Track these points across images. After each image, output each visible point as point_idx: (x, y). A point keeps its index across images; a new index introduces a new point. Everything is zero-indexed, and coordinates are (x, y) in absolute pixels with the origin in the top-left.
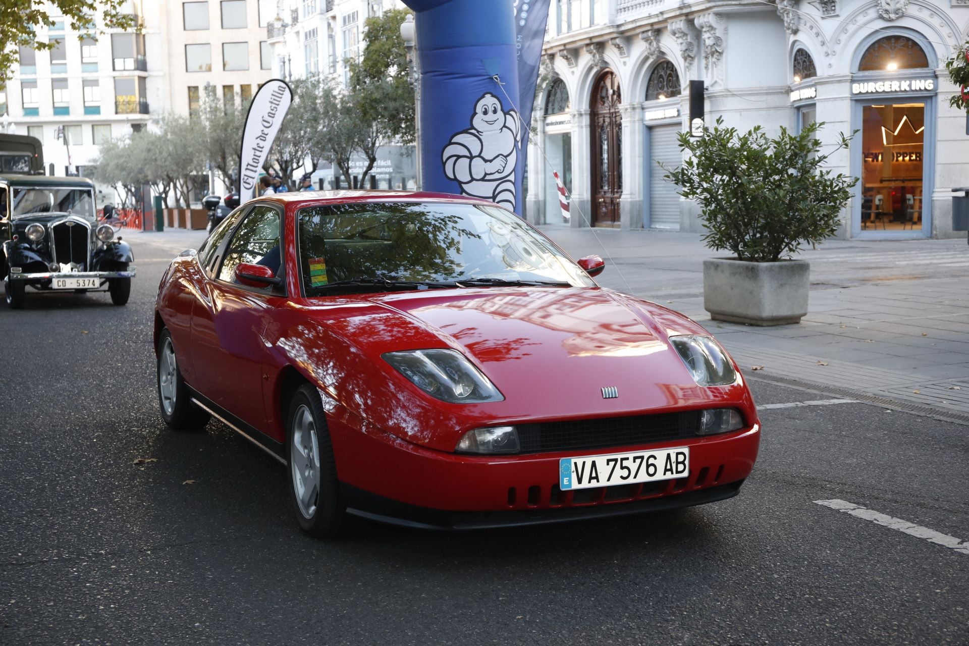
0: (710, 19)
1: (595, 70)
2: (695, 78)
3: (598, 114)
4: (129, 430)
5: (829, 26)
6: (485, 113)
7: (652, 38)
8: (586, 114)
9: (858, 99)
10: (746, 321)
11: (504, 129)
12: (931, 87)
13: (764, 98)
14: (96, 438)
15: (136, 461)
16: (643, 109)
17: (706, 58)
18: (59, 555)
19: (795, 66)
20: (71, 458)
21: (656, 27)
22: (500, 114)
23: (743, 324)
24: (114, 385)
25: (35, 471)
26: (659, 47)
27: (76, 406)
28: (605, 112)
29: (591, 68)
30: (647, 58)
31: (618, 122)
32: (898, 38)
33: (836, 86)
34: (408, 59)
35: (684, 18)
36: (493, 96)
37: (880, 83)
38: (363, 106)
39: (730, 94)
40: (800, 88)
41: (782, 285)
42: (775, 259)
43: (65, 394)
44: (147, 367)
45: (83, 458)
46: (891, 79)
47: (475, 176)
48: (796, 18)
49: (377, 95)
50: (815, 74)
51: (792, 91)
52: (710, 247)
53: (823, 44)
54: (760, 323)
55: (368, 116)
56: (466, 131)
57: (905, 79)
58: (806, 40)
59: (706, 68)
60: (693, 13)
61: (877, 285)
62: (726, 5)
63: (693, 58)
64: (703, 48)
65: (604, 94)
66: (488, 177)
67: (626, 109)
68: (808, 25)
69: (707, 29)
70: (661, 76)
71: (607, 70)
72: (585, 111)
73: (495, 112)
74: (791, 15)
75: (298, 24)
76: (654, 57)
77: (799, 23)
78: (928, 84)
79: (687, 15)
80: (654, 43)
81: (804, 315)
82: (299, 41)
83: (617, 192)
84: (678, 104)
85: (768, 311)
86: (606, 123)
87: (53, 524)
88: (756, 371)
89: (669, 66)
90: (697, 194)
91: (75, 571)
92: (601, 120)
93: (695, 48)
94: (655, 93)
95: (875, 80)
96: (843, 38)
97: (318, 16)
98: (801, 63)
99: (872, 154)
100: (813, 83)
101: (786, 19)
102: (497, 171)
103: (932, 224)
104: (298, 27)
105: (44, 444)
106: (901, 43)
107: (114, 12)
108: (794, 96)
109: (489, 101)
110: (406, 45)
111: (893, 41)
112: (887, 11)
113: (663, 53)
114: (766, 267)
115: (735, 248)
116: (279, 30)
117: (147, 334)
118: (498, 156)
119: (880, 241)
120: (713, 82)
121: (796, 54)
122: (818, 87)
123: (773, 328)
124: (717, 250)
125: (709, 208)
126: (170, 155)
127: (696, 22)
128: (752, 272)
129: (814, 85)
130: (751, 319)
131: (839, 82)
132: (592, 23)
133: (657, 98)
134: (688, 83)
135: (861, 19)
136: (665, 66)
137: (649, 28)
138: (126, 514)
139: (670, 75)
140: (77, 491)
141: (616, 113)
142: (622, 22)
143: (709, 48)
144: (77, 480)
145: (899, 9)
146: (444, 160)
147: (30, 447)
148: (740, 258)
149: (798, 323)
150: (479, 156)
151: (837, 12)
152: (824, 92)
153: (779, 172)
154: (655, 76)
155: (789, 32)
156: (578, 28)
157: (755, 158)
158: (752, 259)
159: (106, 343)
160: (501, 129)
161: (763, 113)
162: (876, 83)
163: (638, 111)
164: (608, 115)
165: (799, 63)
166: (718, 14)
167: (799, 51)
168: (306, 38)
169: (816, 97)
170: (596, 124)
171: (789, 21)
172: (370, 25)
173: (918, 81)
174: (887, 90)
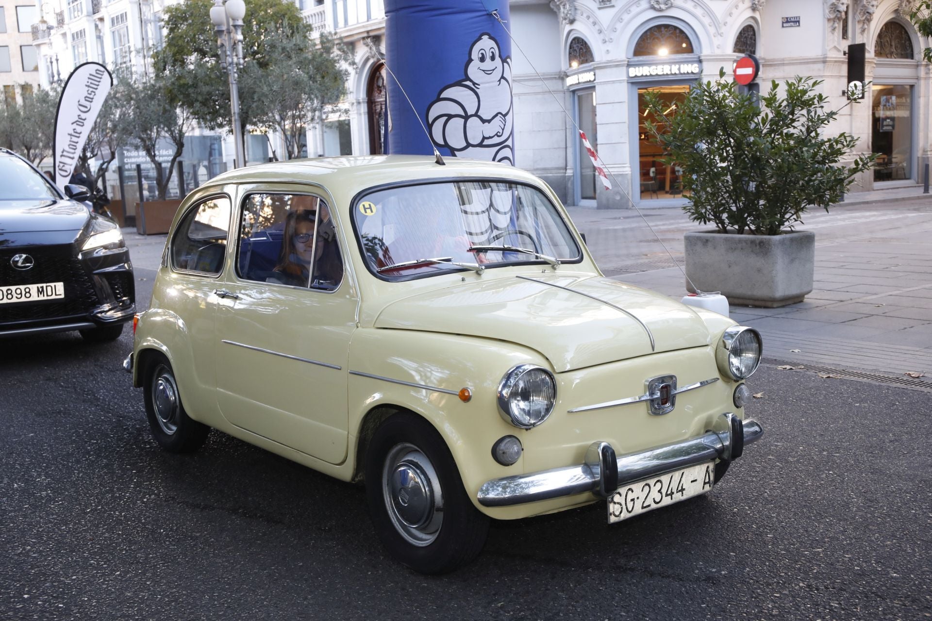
1: (371, 61)
3: (375, 102)
5: (606, 16)
6: (482, 59)
8: (363, 102)
9: (634, 82)
11: (502, 80)
12: (696, 70)
13: (540, 83)
19: (570, 53)
22: (498, 59)
28: (382, 100)
29: (367, 60)
32: (667, 26)
33: (615, 69)
34: (219, 42)
36: (491, 38)
37: (654, 67)
38: (171, 91)
40: (577, 73)
46: (663, 63)
47: (471, 141)
48: (573, 9)
50: (593, 61)
51: (568, 76)
53: (600, 32)
54: (769, 304)
56: (459, 84)
57: (675, 63)
58: (583, 29)
65: (380, 84)
66: (486, 142)
68: (585, 15)
71: (383, 61)
72: (363, 99)
73: (493, 58)
74: (568, 6)
75: (64, 26)
77: (575, 14)
78: (694, 68)
81: (809, 292)
82: (66, 42)
85: (781, 291)
92: (378, 107)
95: (649, 64)
96: (619, 26)
97: (85, 19)
98: (577, 50)
100: (592, 67)
101: (562, 9)
102: (496, 135)
104: (65, 28)
106: (670, 31)
108: (571, 81)
109: (486, 44)
110: (216, 29)
111: (663, 29)
112: (658, 2)
115: (718, 219)
116: (44, 31)
118: (496, 115)
119: (659, 209)
121: (572, 43)
122: (597, 72)
124: (705, 223)
128: (760, 246)
129: (593, 70)
130: (756, 300)
131: (617, 66)
132: (369, 18)
135: (635, 10)
146: (430, 121)
149: (801, 302)
150: (476, 115)
151: (613, 3)
152: (602, 76)
155: (567, 21)
156: (356, 22)
160: (499, 81)
161: (540, 96)
162: (649, 67)
165: (575, 50)
167: (574, 39)
168: (74, 39)
169: (595, 80)
170: (374, 111)
171: (566, 12)
172: (171, 12)
173: (686, 65)
174: (659, 73)
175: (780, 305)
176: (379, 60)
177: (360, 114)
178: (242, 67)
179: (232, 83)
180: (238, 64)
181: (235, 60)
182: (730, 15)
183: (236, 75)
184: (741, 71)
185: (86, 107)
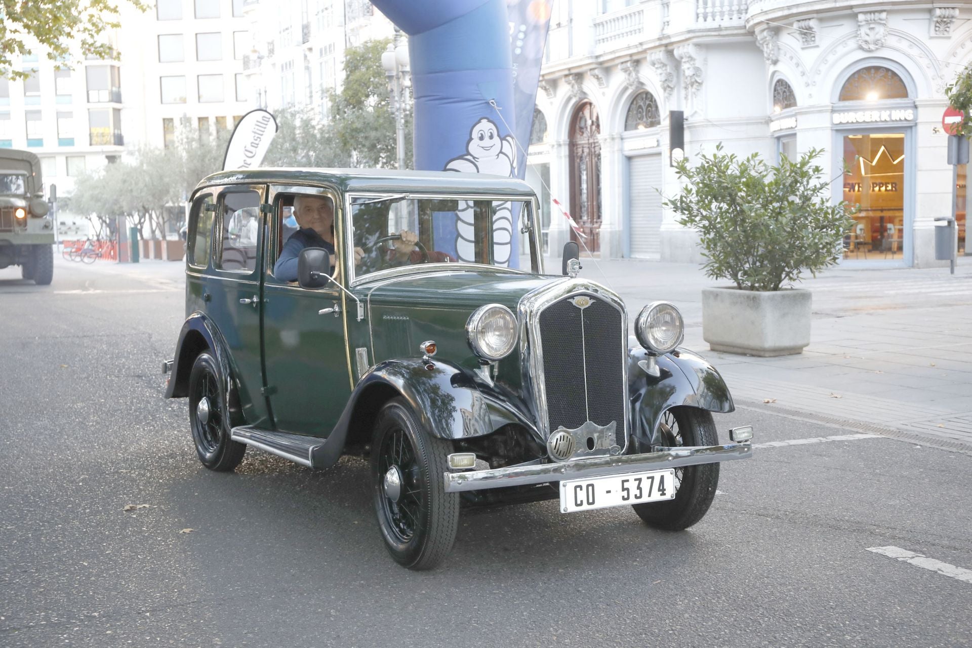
0: (688, 49)
1: (573, 101)
2: (675, 109)
3: (577, 145)
4: (117, 472)
5: (809, 57)
6: (482, 138)
7: (631, 69)
8: (565, 144)
9: (839, 130)
10: (747, 351)
11: (500, 155)
12: (910, 117)
13: (744, 128)
14: (83, 480)
15: (127, 507)
16: (622, 139)
17: (686, 88)
18: (47, 618)
19: (775, 97)
20: (56, 504)
21: (635, 58)
22: (496, 139)
23: (744, 354)
24: (98, 423)
25: (17, 519)
26: (638, 78)
27: (59, 446)
28: (583, 142)
29: (569, 99)
30: (626, 89)
31: (597, 152)
32: (877, 68)
33: (817, 115)
34: (389, 89)
35: (663, 49)
36: (489, 121)
37: (861, 113)
38: (343, 135)
39: (710, 124)
40: (780, 118)
41: (784, 315)
42: (776, 288)
43: (46, 432)
44: (132, 402)
45: (69, 504)
46: (872, 109)
48: (776, 49)
49: (358, 125)
50: (795, 104)
51: (772, 121)
52: (709, 276)
53: (803, 74)
54: (762, 353)
55: (348, 146)
56: (461, 157)
57: (885, 109)
58: (786, 71)
59: (686, 98)
60: (672, 43)
61: (871, 314)
62: (706, 36)
63: (672, 89)
64: (682, 79)
65: (582, 125)
67: (606, 140)
68: (788, 56)
69: (687, 60)
70: (640, 107)
71: (585, 100)
72: (564, 141)
73: (491, 137)
74: (770, 45)
75: (273, 56)
76: (634, 87)
77: (779, 53)
78: (908, 114)
79: (666, 45)
80: (633, 74)
81: (807, 345)
82: (275, 73)
83: (597, 222)
84: (657, 134)
85: (770, 342)
86: (585, 154)
87: (39, 582)
88: (768, 404)
89: (648, 96)
90: (696, 221)
91: (66, 639)
92: (580, 150)
93: (675, 79)
94: (635, 123)
95: (856, 110)
96: (823, 68)
97: (295, 48)
98: (781, 93)
99: (849, 184)
100: (793, 113)
101: (765, 49)
103: (913, 253)
104: (274, 59)
105: (26, 488)
106: (881, 73)
107: (90, 41)
108: (774, 126)
109: (485, 126)
110: (387, 74)
111: (873, 71)
112: (866, 42)
113: (642, 84)
114: (769, 296)
115: (734, 276)
116: (255, 61)
117: (129, 368)
119: (863, 270)
120: (693, 111)
121: (776, 85)
122: (799, 117)
123: (777, 358)
124: (717, 279)
125: (708, 236)
126: (146, 186)
127: (676, 53)
128: (753, 300)
129: (795, 115)
130: (753, 349)
131: (820, 111)
132: (570, 54)
133: (636, 128)
134: (668, 113)
135: (841, 50)
136: (644, 96)
137: (628, 58)
138: (120, 568)
139: (649, 106)
140: (64, 542)
141: (594, 143)
142: (601, 53)
143: (689, 78)
144: (64, 530)
145: (879, 40)
147: (11, 492)
148: (740, 288)
149: (800, 353)
151: (817, 43)
152: (804, 123)
153: (781, 199)
154: (634, 106)
155: (770, 62)
156: (557, 59)
157: (754, 186)
158: (752, 288)
159: (87, 378)
160: (498, 155)
161: (743, 143)
162: (856, 113)
163: (617, 141)
164: (587, 146)
165: (779, 93)
166: (698, 45)
167: (778, 81)
168: (283, 70)
169: (796, 127)
170: (575, 154)
171: (768, 51)
172: (350, 55)
173: (898, 111)
174: (867, 120)
175: (772, 355)
176: (581, 99)
177: (561, 157)
178: (408, 112)
179: (399, 129)
180: (405, 110)
181: (403, 105)
182: (954, 55)
183: (403, 121)
184: (950, 120)
185: (252, 152)
